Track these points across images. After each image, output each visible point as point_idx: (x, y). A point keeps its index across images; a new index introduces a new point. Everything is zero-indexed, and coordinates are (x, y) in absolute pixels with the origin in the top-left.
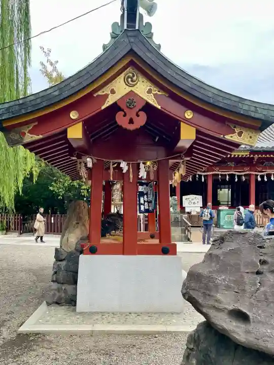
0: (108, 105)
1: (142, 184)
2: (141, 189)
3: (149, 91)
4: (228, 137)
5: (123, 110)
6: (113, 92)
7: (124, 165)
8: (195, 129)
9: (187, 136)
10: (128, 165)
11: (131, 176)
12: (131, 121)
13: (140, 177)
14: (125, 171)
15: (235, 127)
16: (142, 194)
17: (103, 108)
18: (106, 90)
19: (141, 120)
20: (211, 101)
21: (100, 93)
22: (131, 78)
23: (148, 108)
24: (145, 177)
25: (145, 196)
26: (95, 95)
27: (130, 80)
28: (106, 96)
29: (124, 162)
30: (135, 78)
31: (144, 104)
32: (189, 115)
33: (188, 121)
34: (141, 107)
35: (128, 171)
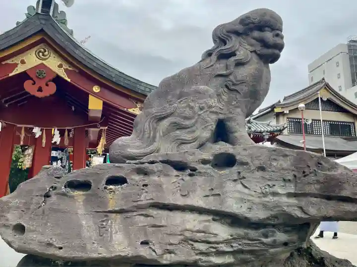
0: (17, 72)
1: (56, 148)
2: (54, 154)
3: (60, 66)
4: (131, 111)
5: (32, 79)
6: (23, 62)
7: (37, 131)
8: (101, 102)
9: (95, 105)
10: (42, 130)
11: (44, 141)
12: (40, 90)
13: (53, 142)
14: (37, 136)
15: (137, 103)
16: (55, 159)
17: (11, 75)
18: (17, 60)
19: (52, 89)
20: (114, 80)
21: (9, 61)
22: (43, 53)
23: (58, 80)
24: (58, 143)
25: (59, 162)
26: (3, 63)
27: (41, 54)
28: (16, 65)
29: (37, 128)
30: (47, 53)
31: (55, 76)
32: (96, 89)
33: (96, 95)
34: (51, 78)
35: (41, 137)
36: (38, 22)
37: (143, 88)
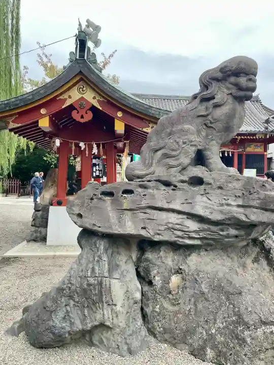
0: (67, 105)
1: (95, 158)
2: (94, 161)
3: (94, 98)
4: (145, 130)
5: (76, 109)
6: (70, 97)
7: (82, 145)
8: (123, 124)
9: (119, 127)
10: (85, 144)
11: (87, 152)
12: (82, 117)
13: (93, 153)
14: (82, 149)
15: (149, 123)
16: (95, 165)
17: (63, 107)
18: (65, 96)
19: (89, 117)
20: (132, 107)
21: (61, 97)
22: (82, 89)
23: (93, 109)
24: (96, 154)
25: (97, 167)
26: (58, 99)
27: (81, 90)
28: (66, 100)
29: (82, 143)
30: (84, 89)
31: (91, 106)
32: (120, 114)
33: (120, 119)
34: (88, 108)
35: (85, 149)
36: (77, 66)
37: (153, 112)
